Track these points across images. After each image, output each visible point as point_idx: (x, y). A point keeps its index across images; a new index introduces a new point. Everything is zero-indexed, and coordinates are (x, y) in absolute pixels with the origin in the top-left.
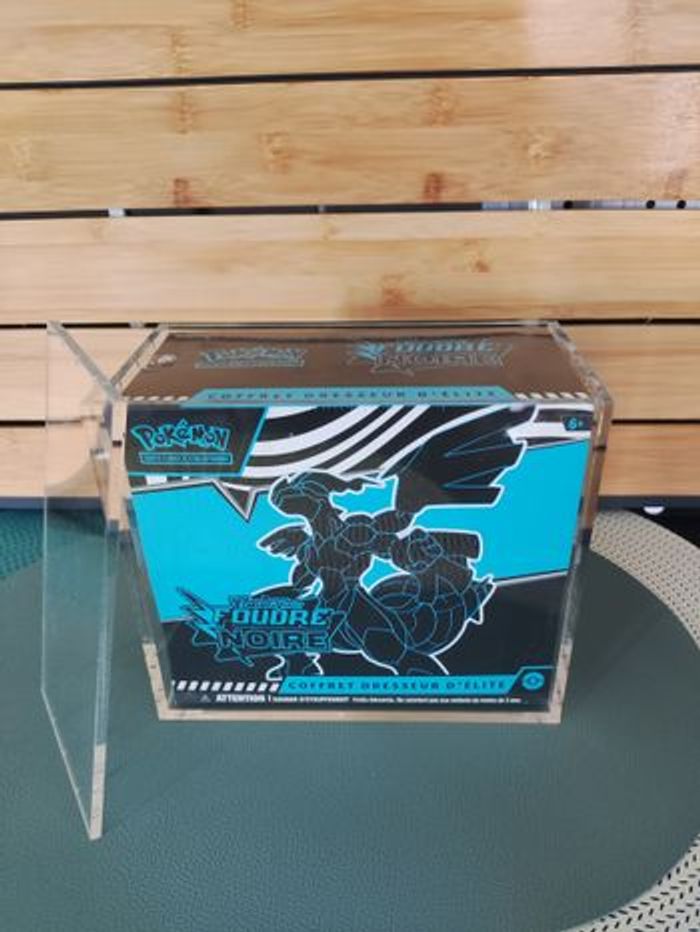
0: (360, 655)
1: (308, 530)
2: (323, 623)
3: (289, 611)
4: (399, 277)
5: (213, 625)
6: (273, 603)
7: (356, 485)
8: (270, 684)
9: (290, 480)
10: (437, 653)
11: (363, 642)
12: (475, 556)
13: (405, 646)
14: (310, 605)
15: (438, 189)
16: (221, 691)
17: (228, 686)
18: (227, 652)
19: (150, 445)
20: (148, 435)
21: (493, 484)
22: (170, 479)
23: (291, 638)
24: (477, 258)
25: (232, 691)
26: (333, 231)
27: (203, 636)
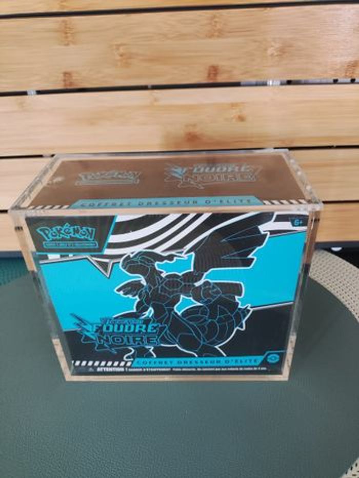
0: (176, 347)
1: (144, 282)
2: (155, 331)
3: (135, 325)
4: (194, 125)
5: (93, 333)
6: (126, 321)
7: (170, 258)
8: (126, 362)
9: (132, 256)
10: (220, 345)
11: (177, 341)
12: (240, 295)
13: (202, 342)
14: (147, 322)
15: (216, 75)
16: (99, 366)
17: (103, 363)
18: (101, 346)
19: (49, 238)
20: (47, 232)
21: (250, 256)
22: (62, 256)
23: (137, 339)
24: (239, 114)
25: (106, 366)
26: (156, 100)
27: (87, 338)
